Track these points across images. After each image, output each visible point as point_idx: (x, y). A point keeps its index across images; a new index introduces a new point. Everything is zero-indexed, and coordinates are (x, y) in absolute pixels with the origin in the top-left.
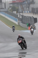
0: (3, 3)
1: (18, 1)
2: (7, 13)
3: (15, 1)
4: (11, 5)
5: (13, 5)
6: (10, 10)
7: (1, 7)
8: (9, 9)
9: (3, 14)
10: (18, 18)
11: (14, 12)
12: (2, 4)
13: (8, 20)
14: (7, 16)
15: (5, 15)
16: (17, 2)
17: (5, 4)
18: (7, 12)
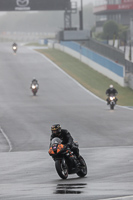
0: (76, 9)
1: (128, 6)
3: (117, 6)
4: (103, 19)
5: (108, 18)
6: (98, 36)
7: (68, 26)
8: (93, 30)
9: (73, 48)
10: (125, 62)
11: (111, 42)
12: (70, 14)
13: (91, 70)
14: (89, 57)
15: (82, 53)
16: (123, 7)
17: (81, 13)
18: (86, 42)
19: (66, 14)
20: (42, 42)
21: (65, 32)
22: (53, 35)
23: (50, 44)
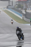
0: (11, 1)
2: (14, 10)
4: (17, 3)
5: (19, 3)
8: (15, 6)
12: (10, 2)
14: (14, 12)
15: (12, 11)
17: (12, 2)
19: (9, 2)
20: (3, 8)
21: (9, 6)
22: (6, 7)
23: (5, 9)
